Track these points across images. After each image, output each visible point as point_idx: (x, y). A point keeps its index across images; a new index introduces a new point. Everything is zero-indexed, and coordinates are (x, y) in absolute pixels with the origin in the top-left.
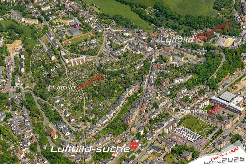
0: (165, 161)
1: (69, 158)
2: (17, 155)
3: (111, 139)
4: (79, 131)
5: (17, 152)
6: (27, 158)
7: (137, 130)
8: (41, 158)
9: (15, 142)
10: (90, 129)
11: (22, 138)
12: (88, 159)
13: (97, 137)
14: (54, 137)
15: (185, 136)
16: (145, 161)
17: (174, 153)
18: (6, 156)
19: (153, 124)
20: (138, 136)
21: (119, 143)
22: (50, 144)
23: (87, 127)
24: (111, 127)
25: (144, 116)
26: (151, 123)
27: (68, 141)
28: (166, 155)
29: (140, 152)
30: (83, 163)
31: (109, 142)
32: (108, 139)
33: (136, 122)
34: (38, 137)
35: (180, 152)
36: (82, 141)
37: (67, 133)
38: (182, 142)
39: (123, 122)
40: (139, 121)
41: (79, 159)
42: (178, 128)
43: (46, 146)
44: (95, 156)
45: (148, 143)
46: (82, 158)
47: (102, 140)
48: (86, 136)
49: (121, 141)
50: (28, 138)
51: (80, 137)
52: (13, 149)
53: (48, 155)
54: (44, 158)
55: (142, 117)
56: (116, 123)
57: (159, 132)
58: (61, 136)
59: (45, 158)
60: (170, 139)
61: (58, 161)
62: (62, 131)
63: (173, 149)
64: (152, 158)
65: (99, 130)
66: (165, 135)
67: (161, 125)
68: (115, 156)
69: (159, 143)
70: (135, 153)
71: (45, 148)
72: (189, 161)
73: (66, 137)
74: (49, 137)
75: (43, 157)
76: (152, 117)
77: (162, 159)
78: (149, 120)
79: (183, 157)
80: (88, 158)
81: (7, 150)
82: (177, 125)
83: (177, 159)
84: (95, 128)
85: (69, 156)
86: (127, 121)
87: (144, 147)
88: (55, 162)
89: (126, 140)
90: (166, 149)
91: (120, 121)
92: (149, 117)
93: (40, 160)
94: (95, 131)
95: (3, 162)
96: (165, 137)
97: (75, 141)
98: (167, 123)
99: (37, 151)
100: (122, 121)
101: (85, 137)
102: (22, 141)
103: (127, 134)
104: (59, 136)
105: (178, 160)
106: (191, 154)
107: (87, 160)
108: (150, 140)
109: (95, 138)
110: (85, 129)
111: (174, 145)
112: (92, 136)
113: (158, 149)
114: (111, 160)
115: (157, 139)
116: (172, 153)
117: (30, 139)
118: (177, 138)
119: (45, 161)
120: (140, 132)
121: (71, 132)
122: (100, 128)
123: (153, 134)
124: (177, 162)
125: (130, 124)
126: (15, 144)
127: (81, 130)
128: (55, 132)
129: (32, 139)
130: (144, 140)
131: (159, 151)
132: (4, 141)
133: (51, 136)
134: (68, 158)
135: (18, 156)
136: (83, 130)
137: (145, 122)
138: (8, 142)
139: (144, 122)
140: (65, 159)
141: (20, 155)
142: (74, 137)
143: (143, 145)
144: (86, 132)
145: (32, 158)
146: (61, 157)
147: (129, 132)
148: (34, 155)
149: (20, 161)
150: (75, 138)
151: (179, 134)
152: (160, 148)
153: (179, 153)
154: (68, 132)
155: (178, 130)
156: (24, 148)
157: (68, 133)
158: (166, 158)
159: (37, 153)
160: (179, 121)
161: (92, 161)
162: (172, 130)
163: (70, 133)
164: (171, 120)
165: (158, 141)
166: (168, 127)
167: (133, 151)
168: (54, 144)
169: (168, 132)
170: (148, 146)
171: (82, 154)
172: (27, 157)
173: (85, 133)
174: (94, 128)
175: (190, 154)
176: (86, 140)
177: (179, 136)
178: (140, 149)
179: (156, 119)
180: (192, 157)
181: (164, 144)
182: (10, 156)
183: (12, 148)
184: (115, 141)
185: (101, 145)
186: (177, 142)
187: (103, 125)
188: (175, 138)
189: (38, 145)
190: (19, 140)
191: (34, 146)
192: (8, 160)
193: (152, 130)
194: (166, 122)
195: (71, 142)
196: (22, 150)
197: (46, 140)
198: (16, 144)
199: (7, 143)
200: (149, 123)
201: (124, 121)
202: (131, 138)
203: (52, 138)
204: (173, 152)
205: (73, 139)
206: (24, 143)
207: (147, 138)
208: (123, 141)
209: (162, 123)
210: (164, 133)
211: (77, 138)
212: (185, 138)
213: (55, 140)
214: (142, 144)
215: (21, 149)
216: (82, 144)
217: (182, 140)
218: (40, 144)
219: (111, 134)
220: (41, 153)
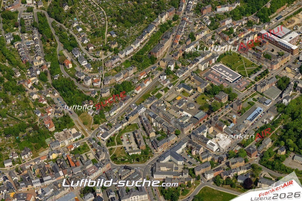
0: (195, 102)
1: (83, 92)
2: (23, 84)
3: (134, 73)
4: (97, 61)
5: (24, 81)
6: (34, 88)
7: (167, 65)
8: (51, 90)
9: (22, 69)
10: (111, 59)
11: (31, 65)
12: (106, 94)
13: (118, 70)
14: (68, 66)
15: (223, 75)
16: (172, 100)
17: (208, 94)
18: (11, 84)
19: (187, 58)
20: (168, 72)
21: (144, 79)
22: (63, 74)
23: (108, 57)
24: (136, 59)
25: (177, 49)
26: (184, 58)
27: (84, 72)
28: (197, 96)
29: (168, 90)
30: (99, 98)
31: (132, 76)
32: (131, 72)
33: (166, 55)
34: (49, 66)
35: (214, 92)
36: (100, 72)
37: (84, 62)
38: (218, 81)
39: (150, 54)
40: (170, 54)
41: (94, 93)
42: (216, 65)
43: (58, 76)
44: (114, 92)
45: (178, 81)
46: (99, 92)
47: (124, 74)
48: (106, 68)
49: (146, 76)
50: (37, 66)
51: (98, 68)
52: (19, 77)
53: (59, 86)
54: (55, 89)
55: (175, 49)
56: (142, 54)
57: (193, 68)
58: (76, 66)
59: (56, 90)
60: (205, 78)
61: (71, 94)
62: (78, 60)
63: (206, 89)
64: (181, 97)
65: (122, 61)
66: (199, 73)
67: (195, 60)
68: (138, 92)
69: (191, 81)
70: (162, 91)
71: (57, 78)
72: (224, 103)
73: (81, 67)
74: (63, 66)
75: (54, 89)
76: (186, 50)
77: (193, 100)
78: (183, 54)
79: (217, 99)
80: (106, 92)
81: (12, 78)
82: (215, 62)
83: (210, 101)
84: (116, 59)
85: (84, 89)
86: (155, 52)
87: (173, 84)
88: (67, 95)
89: (153, 75)
90: (199, 88)
91: (148, 53)
92: (183, 50)
93: (50, 92)
94: (117, 63)
95: (6, 90)
96: (199, 75)
97: (91, 73)
98: (203, 59)
99: (47, 82)
100: (150, 53)
101: (105, 69)
102: (31, 68)
103: (154, 68)
104: (74, 65)
105: (212, 102)
106: (227, 97)
107: (104, 95)
108: (181, 78)
109: (116, 70)
110: (105, 59)
111: (209, 84)
112: (112, 68)
113: (189, 87)
114: (132, 97)
115: (189, 77)
116: (205, 94)
117: (40, 67)
118: (213, 76)
119: (56, 94)
120: (169, 67)
121: (88, 61)
122: (123, 59)
123: (185, 70)
124: (210, 104)
125: (159, 58)
126: (22, 72)
127: (100, 60)
128: (70, 61)
129: (43, 67)
130: (174, 76)
131: (189, 90)
132: (10, 67)
133: (64, 65)
134: (82, 91)
135: (24, 85)
136: (103, 61)
137: (176, 55)
138: (14, 69)
139: (175, 56)
140: (79, 92)
141: (26, 84)
142: (91, 67)
143: (172, 83)
144: (105, 63)
145: (41, 89)
146: (75, 90)
147: (157, 66)
148: (43, 86)
149: (27, 91)
150: (92, 69)
151: (216, 72)
152: (192, 87)
153: (214, 95)
154: (85, 62)
155: (216, 67)
156: (32, 77)
158: (197, 99)
159: (47, 84)
160: (217, 58)
161: (110, 96)
162: (208, 67)
163: (87, 63)
164: (208, 56)
165: (190, 79)
166: (204, 63)
167: (159, 89)
168: (68, 75)
169: (203, 69)
170: (178, 83)
171: (98, 88)
172: (35, 87)
173: (104, 64)
174: (115, 59)
175: (226, 95)
176: (105, 72)
177: (216, 74)
178: (168, 87)
179: (190, 53)
180: (228, 99)
181: (197, 82)
182: (16, 84)
183: (18, 76)
184: (139, 75)
185: (122, 79)
186: (212, 82)
187: (126, 56)
188: (210, 76)
189: (49, 74)
190: (26, 68)
191: (44, 75)
192: (13, 89)
193: (184, 65)
194: (203, 57)
195: (87, 73)
196: (30, 79)
197: (58, 69)
198: (23, 72)
199: (13, 70)
200: (182, 57)
201: (152, 53)
202: (158, 74)
203: (66, 68)
204: (206, 92)
205: (90, 70)
206: (33, 71)
207: (178, 75)
208: (148, 76)
209: (197, 58)
210: (198, 70)
211: (94, 69)
212: (223, 77)
213: (69, 70)
214: (171, 81)
215: (29, 78)
216: (99, 76)
217: (219, 80)
218: (51, 74)
219: (135, 66)
220: (52, 83)
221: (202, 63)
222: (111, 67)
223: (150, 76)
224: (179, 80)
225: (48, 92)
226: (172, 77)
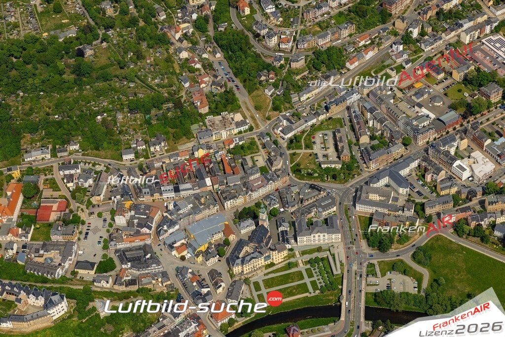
0: (446, 94)
1: (262, 56)
2: (168, 31)
3: (350, 35)
4: (292, 7)
5: (170, 27)
6: (185, 41)
7: (407, 27)
8: (210, 47)
9: (170, 8)
10: (314, 7)
11: (184, 3)
12: (298, 63)
13: (324, 26)
14: (243, 11)
15: (501, 56)
16: (406, 88)
17: (469, 83)
18: (148, 30)
19: (443, 20)
20: (406, 39)
21: (365, 46)
22: (233, 23)
23: (310, 3)
24: (357, 12)
25: (428, 3)
26: (438, 19)
27: (267, 24)
28: (451, 85)
29: (402, 70)
30: (287, 69)
31: (346, 39)
32: (345, 33)
33: (409, 10)
34: (213, 7)
35: (480, 83)
36: (294, 27)
37: (269, 7)
38: (491, 65)
39: (382, 7)
40: (415, 10)
41: (280, 60)
42: (491, 37)
43: (225, 25)
44: (312, 62)
45: (422, 56)
46: (287, 59)
47: (333, 34)
48: (304, 21)
49: (370, 42)
50: (194, 6)
51: (292, 20)
52: (163, 20)
53: (224, 42)
54: (218, 47)
55: (425, 3)
56: (368, 5)
57: (450, 38)
58: (256, 12)
59: (219, 49)
60: (469, 56)
61: (241, 57)
62: (260, 3)
63: (467, 76)
64: (422, 84)
65: (332, 13)
66: (460, 47)
67: (457, 25)
68: (352, 67)
70: (392, 69)
71: (223, 29)
72: (495, 103)
73: (265, 15)
74: (235, 9)
75: (216, 45)
76: (445, 7)
77: (442, 91)
78: (437, 12)
79: (483, 94)
80: (298, 61)
81: (151, 20)
82: (491, 31)
83: (471, 96)
84: (324, 9)
85: (263, 52)
86: (391, 4)
87: (413, 61)
88: (236, 58)
89: (380, 41)
90: (455, 73)
91: (378, 3)
92: (438, 6)
93: (210, 51)
94: (324, 14)
95: (140, 39)
96: (459, 50)
97: (280, 26)
98: (471, 24)
99: (207, 33)
100: (381, 5)
101: (302, 22)
102: (183, 8)
103: (384, 30)
104: (253, 11)
105: (473, 98)
106: (501, 92)
107: (294, 65)
108: (427, 51)
109: (320, 27)
110: (305, 6)
111: (472, 68)
112: (315, 23)
113: (438, 69)
114: (341, 73)
115: (441, 51)
116: (463, 83)
117: (198, 9)
118: (483, 56)
119: (218, 54)
120: (411, 31)
121: (277, 7)
122: (335, 9)
123: (435, 40)
124: (470, 102)
125: (396, 14)
126: (169, 12)
127: (296, 7)
128: (248, 2)
129: (203, 8)
130: (416, 48)
131: (438, 73)
132: (151, 3)
133: (237, 9)
134: (261, 54)
135: (169, 34)
136: (301, 8)
137: (426, 13)
138: (156, 6)
139: (424, 14)
140: (255, 56)
141: (173, 33)
142: (281, 17)
143: (411, 58)
144: (304, 12)
145: (195, 43)
146: (248, 51)
147: (391, 28)
148: (199, 39)
149: (172, 44)
150: (281, 19)
151: (488, 49)
152: (444, 70)
153: (479, 86)
154: (271, 6)
155: (490, 41)
156: (184, 22)
157: (270, 9)
158: (449, 91)
159: (206, 37)
160: (496, 24)
161: (305, 68)
162: (477, 39)
163: (274, 10)
164: (480, 20)
166: (471, 32)
167: (388, 66)
168: (241, 25)
169: (467, 42)
170: (421, 60)
171: (287, 53)
172: (186, 39)
173: (303, 14)
174: (322, 7)
175: (499, 90)
176: (302, 27)
177: (489, 53)
178: (404, 64)
179: (450, 11)
180: (502, 97)
181: (453, 62)
182: (156, 31)
183: (162, 18)
184: (357, 39)
185: (329, 42)
186: (480, 65)
187: (341, 5)
188: (479, 55)
189: (211, 21)
190: (177, 7)
191: (202, 21)
192: (150, 38)
193: (437, 32)
194: (470, 21)
195: (272, 26)
196: (180, 25)
197: (227, 14)
198: (171, 12)
199: (155, 8)
200: (435, 17)
201: (385, 4)
202: (390, 40)
203: (240, 13)
204: (467, 80)
205: (277, 21)
206: (186, 13)
207: (423, 46)
208: (372, 43)
209: (460, 22)
210: (459, 42)
211: (285, 20)
212: (499, 59)
213: (243, 17)
214: (409, 55)
215: (178, 23)
216: (291, 33)
217: (493, 62)
218: (214, 21)
219: (352, 24)
220: (214, 36)
221: (467, 32)
222: (313, 20)
223: (376, 43)
224: (424, 55)
225: (206, 49)
226: (413, 49)
